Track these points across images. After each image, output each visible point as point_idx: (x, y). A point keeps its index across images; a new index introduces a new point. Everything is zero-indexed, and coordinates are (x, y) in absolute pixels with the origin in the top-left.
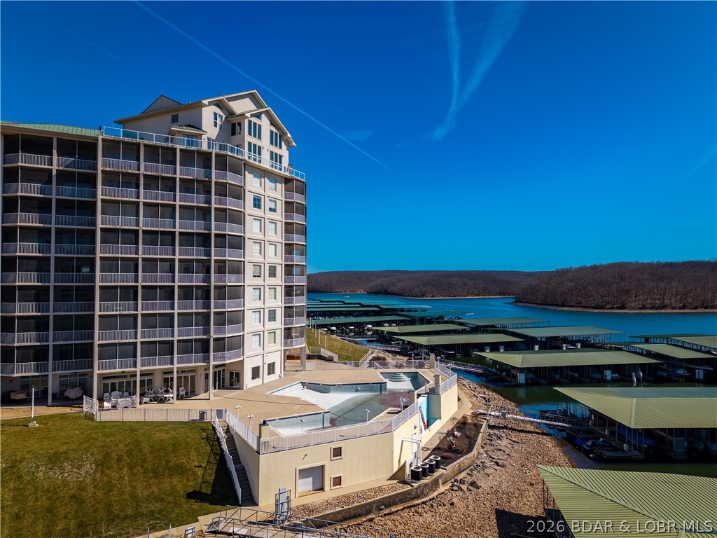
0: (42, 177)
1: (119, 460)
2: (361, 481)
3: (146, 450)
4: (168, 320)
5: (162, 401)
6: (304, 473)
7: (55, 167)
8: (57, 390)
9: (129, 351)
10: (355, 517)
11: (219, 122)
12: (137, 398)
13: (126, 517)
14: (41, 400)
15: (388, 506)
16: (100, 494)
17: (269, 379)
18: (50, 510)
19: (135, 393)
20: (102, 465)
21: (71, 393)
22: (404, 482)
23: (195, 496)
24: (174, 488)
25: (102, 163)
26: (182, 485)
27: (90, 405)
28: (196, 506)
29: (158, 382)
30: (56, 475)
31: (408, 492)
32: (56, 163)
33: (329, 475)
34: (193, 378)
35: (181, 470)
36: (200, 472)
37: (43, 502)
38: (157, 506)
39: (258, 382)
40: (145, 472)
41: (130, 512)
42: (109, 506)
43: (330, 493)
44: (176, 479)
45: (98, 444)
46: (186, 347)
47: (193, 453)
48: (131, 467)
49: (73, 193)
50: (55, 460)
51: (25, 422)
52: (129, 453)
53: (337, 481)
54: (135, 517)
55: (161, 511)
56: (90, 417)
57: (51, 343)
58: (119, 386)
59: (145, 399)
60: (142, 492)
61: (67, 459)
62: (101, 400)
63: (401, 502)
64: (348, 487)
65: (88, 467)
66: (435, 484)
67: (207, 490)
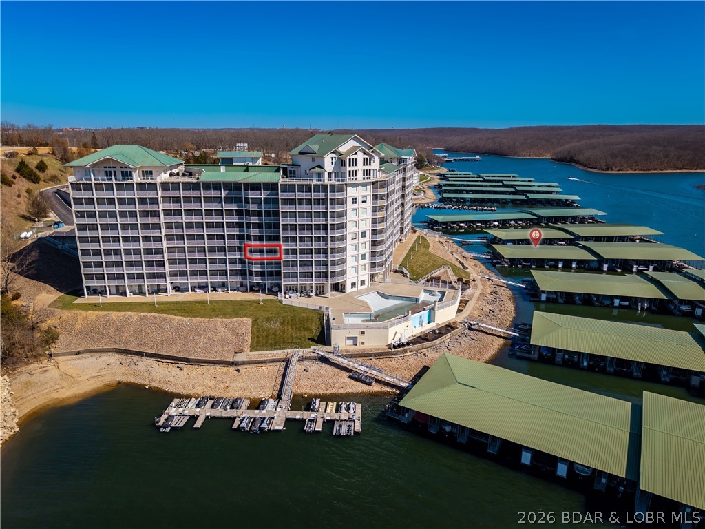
0: (258, 201)
1: (288, 323)
2: (373, 345)
3: (297, 320)
4: (310, 263)
5: (309, 296)
6: (349, 338)
7: (263, 197)
8: (269, 287)
9: (295, 276)
10: (365, 357)
11: (334, 161)
12: (299, 294)
13: (289, 343)
14: (264, 291)
15: (380, 355)
16: (281, 334)
17: (361, 288)
18: (267, 336)
19: (297, 292)
20: (282, 323)
21: (275, 289)
22: (391, 349)
23: (311, 339)
24: (305, 336)
25: (281, 196)
26: (308, 335)
27: (280, 296)
28: (311, 343)
29: (308, 288)
30: (268, 325)
31: (390, 352)
32: (263, 195)
33: (359, 341)
34: (323, 287)
35: (308, 329)
36: (314, 331)
37: (265, 334)
38: (298, 341)
39: (354, 289)
40: (296, 328)
41: (290, 341)
42: (284, 338)
43: (359, 346)
44: (306, 332)
45: (282, 315)
46: (319, 275)
47: (313, 323)
48: (292, 326)
49: (270, 207)
50: (268, 319)
51: (258, 302)
52: (292, 320)
53: (363, 343)
54: (291, 343)
55: (299, 343)
56: (281, 302)
57: (266, 270)
58: (292, 289)
59: (302, 295)
60: (294, 335)
61: (272, 320)
62: (285, 293)
63: (386, 355)
64: (367, 346)
65: (278, 324)
66: (405, 351)
67: (316, 338)
